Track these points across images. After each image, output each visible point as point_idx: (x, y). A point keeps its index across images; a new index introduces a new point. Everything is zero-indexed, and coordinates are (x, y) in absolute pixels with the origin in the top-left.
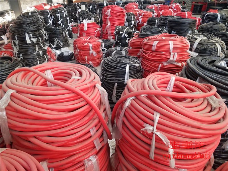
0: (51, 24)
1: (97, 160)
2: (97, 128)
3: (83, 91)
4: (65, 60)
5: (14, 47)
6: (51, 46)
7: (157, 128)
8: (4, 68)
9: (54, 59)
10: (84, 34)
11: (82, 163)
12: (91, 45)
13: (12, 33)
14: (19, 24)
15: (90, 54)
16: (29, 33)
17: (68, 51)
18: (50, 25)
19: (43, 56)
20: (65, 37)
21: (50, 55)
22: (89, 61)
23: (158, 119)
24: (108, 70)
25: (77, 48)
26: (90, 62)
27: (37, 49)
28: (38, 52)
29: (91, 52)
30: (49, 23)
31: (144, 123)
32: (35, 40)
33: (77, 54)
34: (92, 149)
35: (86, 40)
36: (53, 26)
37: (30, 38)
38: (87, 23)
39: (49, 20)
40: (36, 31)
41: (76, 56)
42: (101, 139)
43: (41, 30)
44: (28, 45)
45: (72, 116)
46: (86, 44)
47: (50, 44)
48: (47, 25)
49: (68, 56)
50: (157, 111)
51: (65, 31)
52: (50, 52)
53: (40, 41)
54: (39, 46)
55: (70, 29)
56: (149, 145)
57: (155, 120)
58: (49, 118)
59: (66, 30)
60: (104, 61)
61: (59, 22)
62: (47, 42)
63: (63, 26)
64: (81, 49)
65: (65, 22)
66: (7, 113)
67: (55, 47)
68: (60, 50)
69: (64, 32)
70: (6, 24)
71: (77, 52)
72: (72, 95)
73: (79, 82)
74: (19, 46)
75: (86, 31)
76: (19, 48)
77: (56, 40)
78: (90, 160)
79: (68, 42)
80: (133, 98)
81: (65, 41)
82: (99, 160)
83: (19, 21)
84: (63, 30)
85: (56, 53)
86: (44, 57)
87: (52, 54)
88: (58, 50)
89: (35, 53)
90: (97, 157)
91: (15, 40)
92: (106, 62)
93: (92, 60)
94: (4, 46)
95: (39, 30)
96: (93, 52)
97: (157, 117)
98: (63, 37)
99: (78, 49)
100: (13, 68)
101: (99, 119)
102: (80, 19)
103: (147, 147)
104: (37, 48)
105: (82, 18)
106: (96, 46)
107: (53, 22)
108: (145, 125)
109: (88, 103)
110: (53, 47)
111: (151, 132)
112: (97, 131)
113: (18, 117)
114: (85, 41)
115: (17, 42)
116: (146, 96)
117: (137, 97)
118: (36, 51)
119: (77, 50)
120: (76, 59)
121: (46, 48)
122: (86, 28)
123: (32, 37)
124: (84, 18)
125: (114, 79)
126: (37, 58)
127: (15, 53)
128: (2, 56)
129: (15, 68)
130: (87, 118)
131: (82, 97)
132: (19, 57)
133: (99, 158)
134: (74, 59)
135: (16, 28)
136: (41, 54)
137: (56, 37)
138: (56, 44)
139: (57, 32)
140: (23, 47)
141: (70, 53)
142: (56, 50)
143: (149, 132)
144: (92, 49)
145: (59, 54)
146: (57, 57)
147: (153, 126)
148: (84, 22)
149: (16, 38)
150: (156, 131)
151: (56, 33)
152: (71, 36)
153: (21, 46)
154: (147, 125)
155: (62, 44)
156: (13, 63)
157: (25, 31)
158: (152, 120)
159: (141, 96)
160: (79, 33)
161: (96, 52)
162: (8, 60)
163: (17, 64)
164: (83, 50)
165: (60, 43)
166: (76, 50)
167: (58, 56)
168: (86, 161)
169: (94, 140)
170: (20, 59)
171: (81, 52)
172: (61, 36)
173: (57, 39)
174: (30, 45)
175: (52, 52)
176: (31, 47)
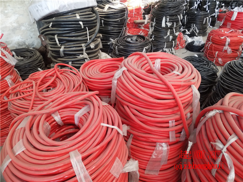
0: (196, 7)
1: (167, 149)
2: (177, 123)
3: (175, 87)
4: (193, 50)
5: (150, 27)
6: (186, 32)
7: (227, 149)
8: (137, 45)
9: (182, 46)
10: (229, 24)
11: (154, 144)
12: (228, 40)
13: (153, 15)
14: (161, 7)
15: (223, 50)
16: (167, 17)
17: (200, 41)
18: (194, 8)
19: (172, 41)
20: (205, 24)
21: (180, 42)
22: (219, 57)
23: (233, 141)
24: (230, 74)
25: (211, 40)
26: (220, 59)
27: (168, 34)
28: (169, 36)
29: (226, 47)
30: (194, 7)
31: (217, 139)
32: (169, 24)
33: (208, 47)
34: (166, 138)
35: (226, 32)
36: (197, 10)
37: (166, 22)
38: (238, 11)
39: (195, 3)
40: (174, 16)
41: (205, 48)
42: (178, 135)
43: (179, 15)
44: (162, 28)
45: (157, 102)
46: (223, 38)
47: (185, 30)
48: (191, 8)
49: (198, 47)
50: (237, 134)
51: (207, 18)
52: (181, 38)
53: (174, 26)
54: (172, 31)
55: (215, 15)
56: (215, 161)
57: (229, 141)
58: (139, 96)
59: (209, 16)
60: (230, 63)
61: (206, 6)
62: (183, 26)
63: (209, 11)
64: (214, 42)
65: (212, 6)
66: (117, 82)
67: (190, 34)
68: (193, 39)
69: (205, 19)
70: (153, 4)
71: (209, 45)
72: (164, 86)
73: (176, 77)
74: (155, 28)
75: (233, 21)
76: (154, 30)
77: (193, 26)
78: (162, 146)
79: (206, 31)
80: (219, 112)
81: (202, 29)
82: (170, 150)
83: (163, 4)
84: (206, 16)
85: (187, 40)
86: (173, 43)
87: (182, 41)
88: (190, 38)
89: (165, 37)
90: (169, 147)
91: (154, 21)
92: (231, 65)
93: (223, 57)
94: (144, 25)
95: (176, 15)
96: (227, 49)
97: (233, 139)
98: (202, 24)
99: (212, 42)
100: (143, 46)
101: (181, 117)
102: (233, 4)
103: (211, 161)
104: (169, 32)
105: (236, 4)
106: (236, 42)
107: (199, 5)
108: (217, 140)
109: (174, 98)
110: (188, 33)
111: (219, 149)
112: (176, 126)
113: (122, 88)
114: (223, 34)
115: (154, 24)
116: (237, 116)
117: (225, 112)
118: (167, 35)
119: (210, 42)
120: (204, 52)
121: (177, 34)
122: (234, 18)
123: (168, 21)
124: (237, 4)
125: (232, 87)
126: (165, 42)
127: (149, 34)
128: (139, 34)
129: (144, 47)
130: (170, 110)
131: (171, 91)
132: (151, 38)
133: (170, 149)
134: (203, 52)
135: (158, 11)
136: (170, 38)
137: (194, 23)
138: (191, 31)
139: (198, 17)
140: (158, 30)
141: (201, 43)
142: (188, 37)
143: (217, 149)
144: (228, 45)
145: (190, 42)
146: (186, 45)
147: (224, 145)
148: (235, 10)
149: (155, 20)
150: (226, 151)
151: (196, 19)
152: (213, 24)
153: (156, 28)
154: (219, 141)
155: (198, 31)
156: (145, 42)
157: (164, 15)
158: (227, 140)
159: (230, 113)
160: (222, 23)
161: (232, 49)
162: (142, 38)
163: (147, 44)
164: (216, 44)
165: (195, 31)
166: (208, 42)
167: (188, 44)
168: (158, 144)
169: (170, 131)
170: (151, 40)
171: (214, 45)
172: (201, 23)
173: (195, 25)
174: (163, 28)
175: (182, 39)
176: (164, 30)
